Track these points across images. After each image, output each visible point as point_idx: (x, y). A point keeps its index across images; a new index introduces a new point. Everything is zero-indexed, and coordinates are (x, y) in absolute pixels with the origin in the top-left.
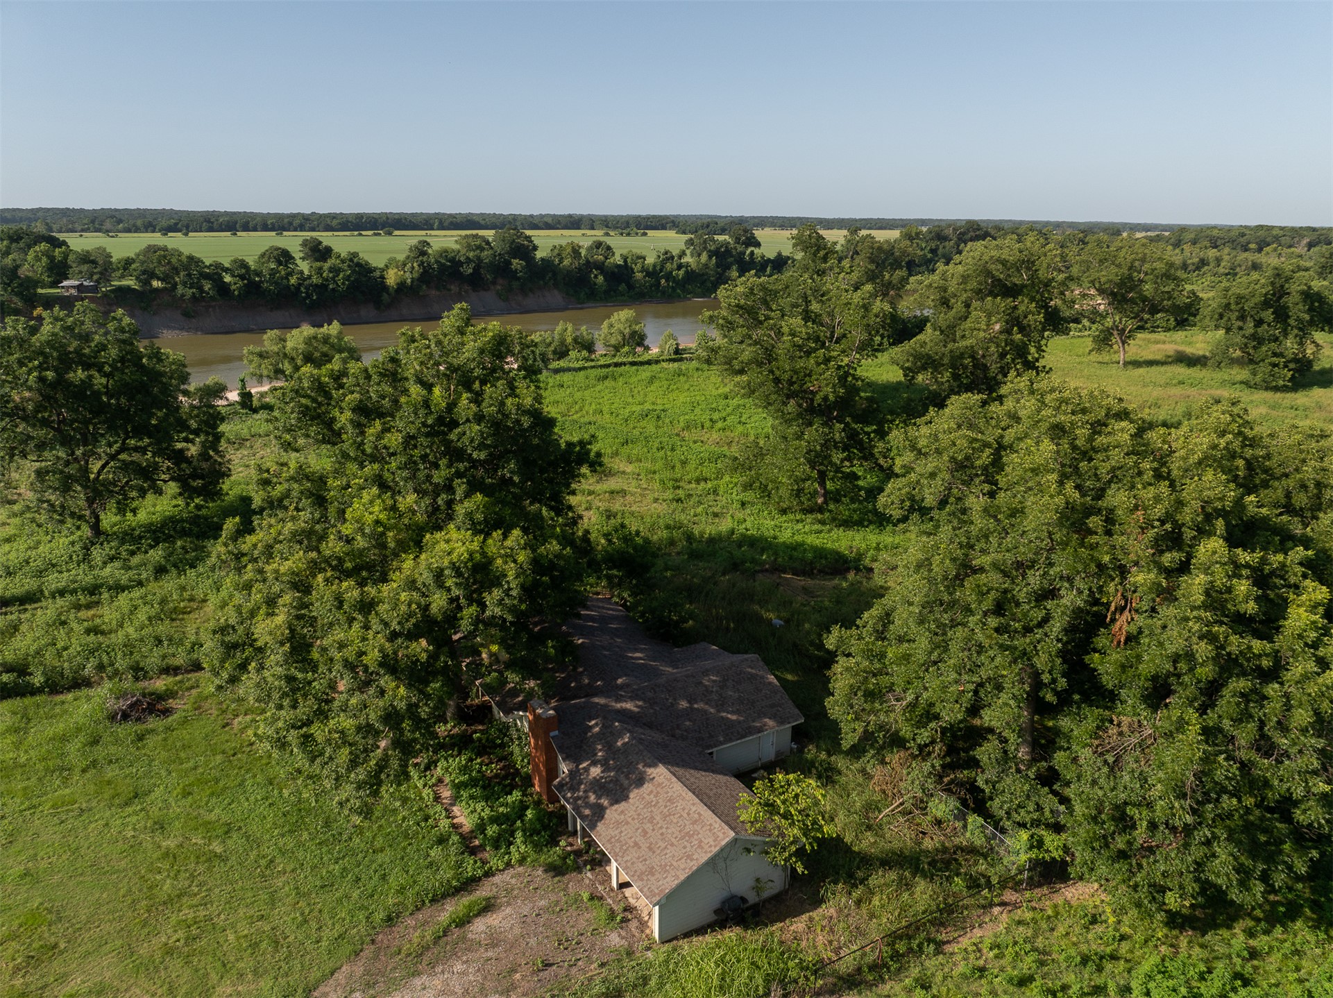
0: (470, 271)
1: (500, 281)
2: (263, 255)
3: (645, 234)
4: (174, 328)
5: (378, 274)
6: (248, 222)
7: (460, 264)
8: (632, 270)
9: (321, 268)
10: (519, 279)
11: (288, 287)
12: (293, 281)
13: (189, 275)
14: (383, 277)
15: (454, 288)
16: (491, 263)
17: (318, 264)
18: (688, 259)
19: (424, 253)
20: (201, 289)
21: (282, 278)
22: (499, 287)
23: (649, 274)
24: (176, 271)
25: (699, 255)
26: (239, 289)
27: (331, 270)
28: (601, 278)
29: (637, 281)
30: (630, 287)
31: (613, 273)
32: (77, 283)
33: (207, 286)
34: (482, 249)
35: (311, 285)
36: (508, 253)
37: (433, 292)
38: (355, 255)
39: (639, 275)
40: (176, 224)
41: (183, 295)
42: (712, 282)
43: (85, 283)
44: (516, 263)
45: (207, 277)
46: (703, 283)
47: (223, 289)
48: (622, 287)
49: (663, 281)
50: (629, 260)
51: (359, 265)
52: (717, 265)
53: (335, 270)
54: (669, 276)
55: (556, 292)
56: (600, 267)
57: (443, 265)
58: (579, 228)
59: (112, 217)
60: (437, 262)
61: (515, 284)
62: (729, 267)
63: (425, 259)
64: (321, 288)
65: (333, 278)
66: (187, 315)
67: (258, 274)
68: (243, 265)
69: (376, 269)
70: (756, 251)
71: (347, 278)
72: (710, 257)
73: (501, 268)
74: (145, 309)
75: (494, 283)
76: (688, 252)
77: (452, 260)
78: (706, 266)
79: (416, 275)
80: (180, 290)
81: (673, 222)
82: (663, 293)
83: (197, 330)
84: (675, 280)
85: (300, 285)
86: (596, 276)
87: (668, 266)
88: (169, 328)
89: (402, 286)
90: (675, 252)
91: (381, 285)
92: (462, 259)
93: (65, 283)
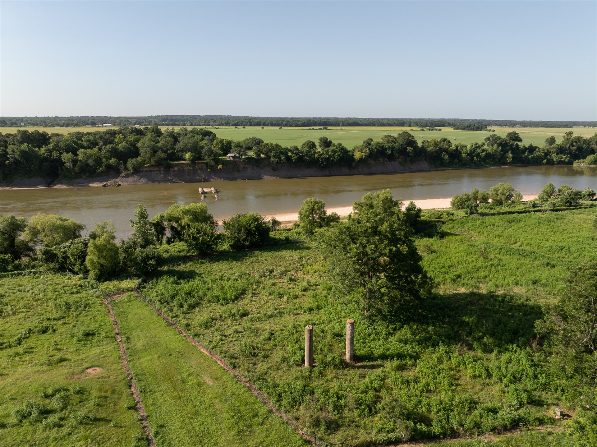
0: (390, 152)
1: (401, 157)
2: (304, 144)
3: (440, 130)
4: (269, 175)
5: (351, 153)
6: (265, 122)
7: (386, 149)
8: (461, 153)
9: (328, 151)
10: (410, 156)
11: (314, 158)
12: (317, 156)
13: (276, 153)
14: (353, 155)
15: (381, 160)
16: (398, 149)
17: (327, 149)
18: (486, 147)
19: (370, 144)
20: (280, 158)
21: (312, 155)
22: (400, 160)
23: (469, 155)
24: (270, 150)
25: (492, 146)
26: (295, 159)
27: (332, 151)
28: (447, 156)
29: (464, 158)
30: (460, 160)
31: (452, 154)
32: (233, 155)
33: (283, 157)
34: (395, 143)
35: (324, 158)
36: (405, 144)
37: (373, 162)
38: (340, 145)
39: (464, 155)
40: (238, 123)
41: (273, 161)
42: (498, 159)
43: (237, 155)
44: (409, 149)
45: (282, 153)
46: (494, 159)
47: (289, 159)
48: (456, 160)
49: (475, 158)
50: (459, 148)
51: (342, 149)
52: (501, 151)
53: (334, 152)
54: (478, 155)
55: (425, 162)
56: (446, 151)
57: (378, 149)
58: (403, 126)
59: (212, 119)
60: (376, 148)
61: (408, 158)
62: (507, 152)
63: (371, 147)
64: (328, 159)
65: (333, 155)
66: (274, 169)
67: (302, 153)
68: (296, 148)
69: (349, 151)
70: (519, 143)
71: (339, 155)
72: (498, 147)
73: (402, 151)
74: (257, 166)
75: (398, 158)
76: (486, 144)
77: (382, 147)
78: (496, 151)
79: (367, 154)
80: (272, 159)
81: (449, 123)
82: (475, 163)
83: (277, 176)
84: (481, 157)
85: (319, 158)
86: (444, 156)
87: (478, 151)
88: (267, 175)
89: (361, 159)
90: (480, 143)
91: (352, 158)
92: (387, 147)
93: (229, 155)
